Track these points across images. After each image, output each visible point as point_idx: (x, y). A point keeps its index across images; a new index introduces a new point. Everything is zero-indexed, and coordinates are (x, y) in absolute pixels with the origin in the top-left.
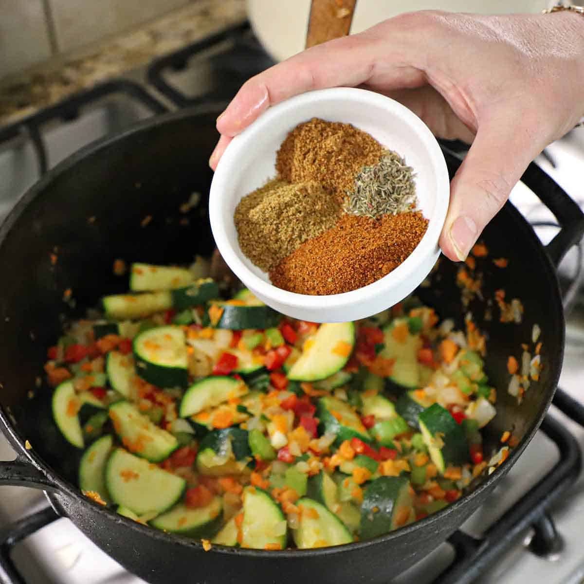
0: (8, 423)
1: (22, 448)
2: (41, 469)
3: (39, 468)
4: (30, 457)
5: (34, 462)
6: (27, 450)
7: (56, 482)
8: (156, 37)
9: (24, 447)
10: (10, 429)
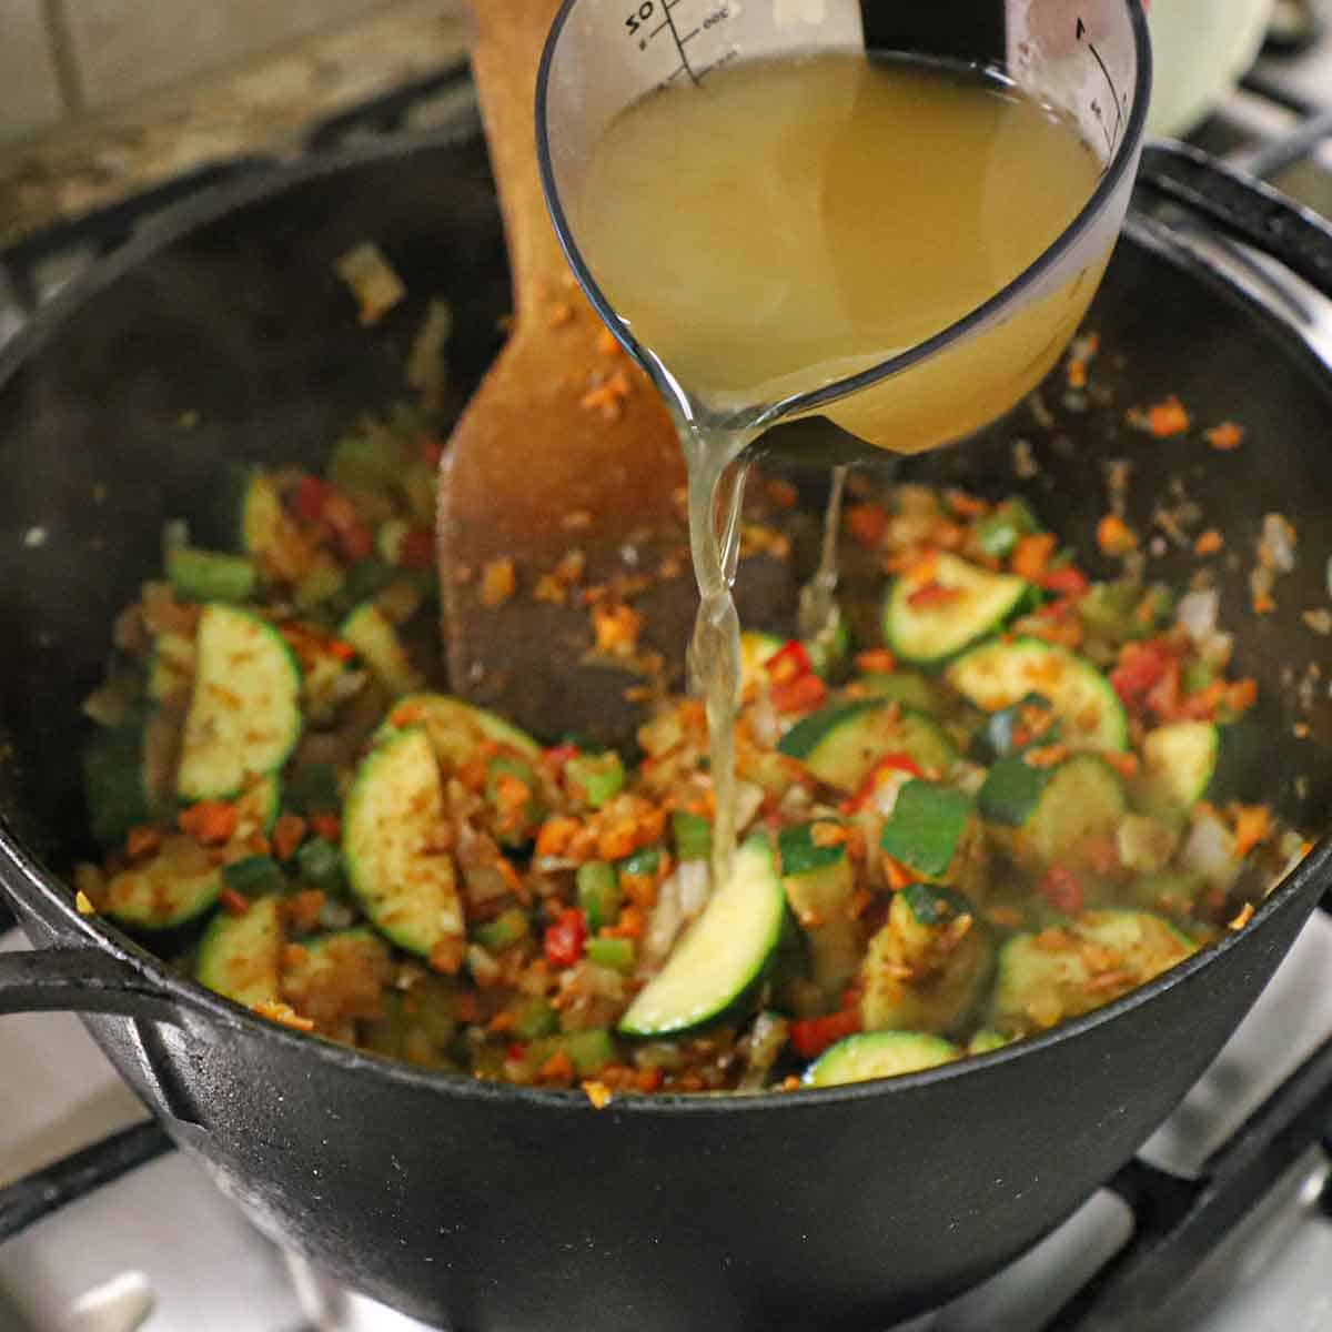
0: (23, 855)
1: (69, 912)
2: (125, 958)
3: (120, 955)
4: (92, 933)
5: (103, 942)
6: (81, 916)
7: (171, 985)
8: (327, 73)
9: (74, 909)
10: (30, 870)
